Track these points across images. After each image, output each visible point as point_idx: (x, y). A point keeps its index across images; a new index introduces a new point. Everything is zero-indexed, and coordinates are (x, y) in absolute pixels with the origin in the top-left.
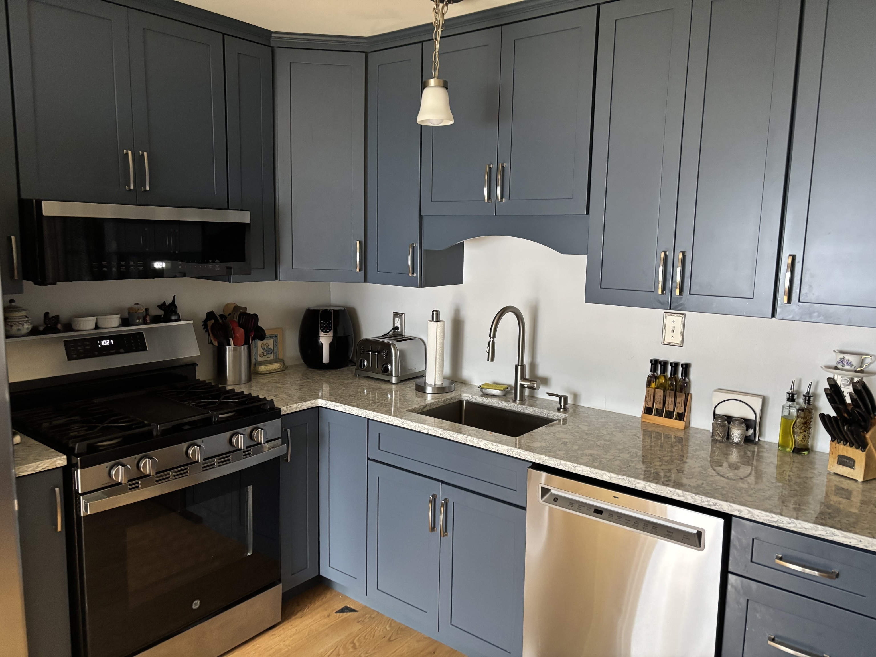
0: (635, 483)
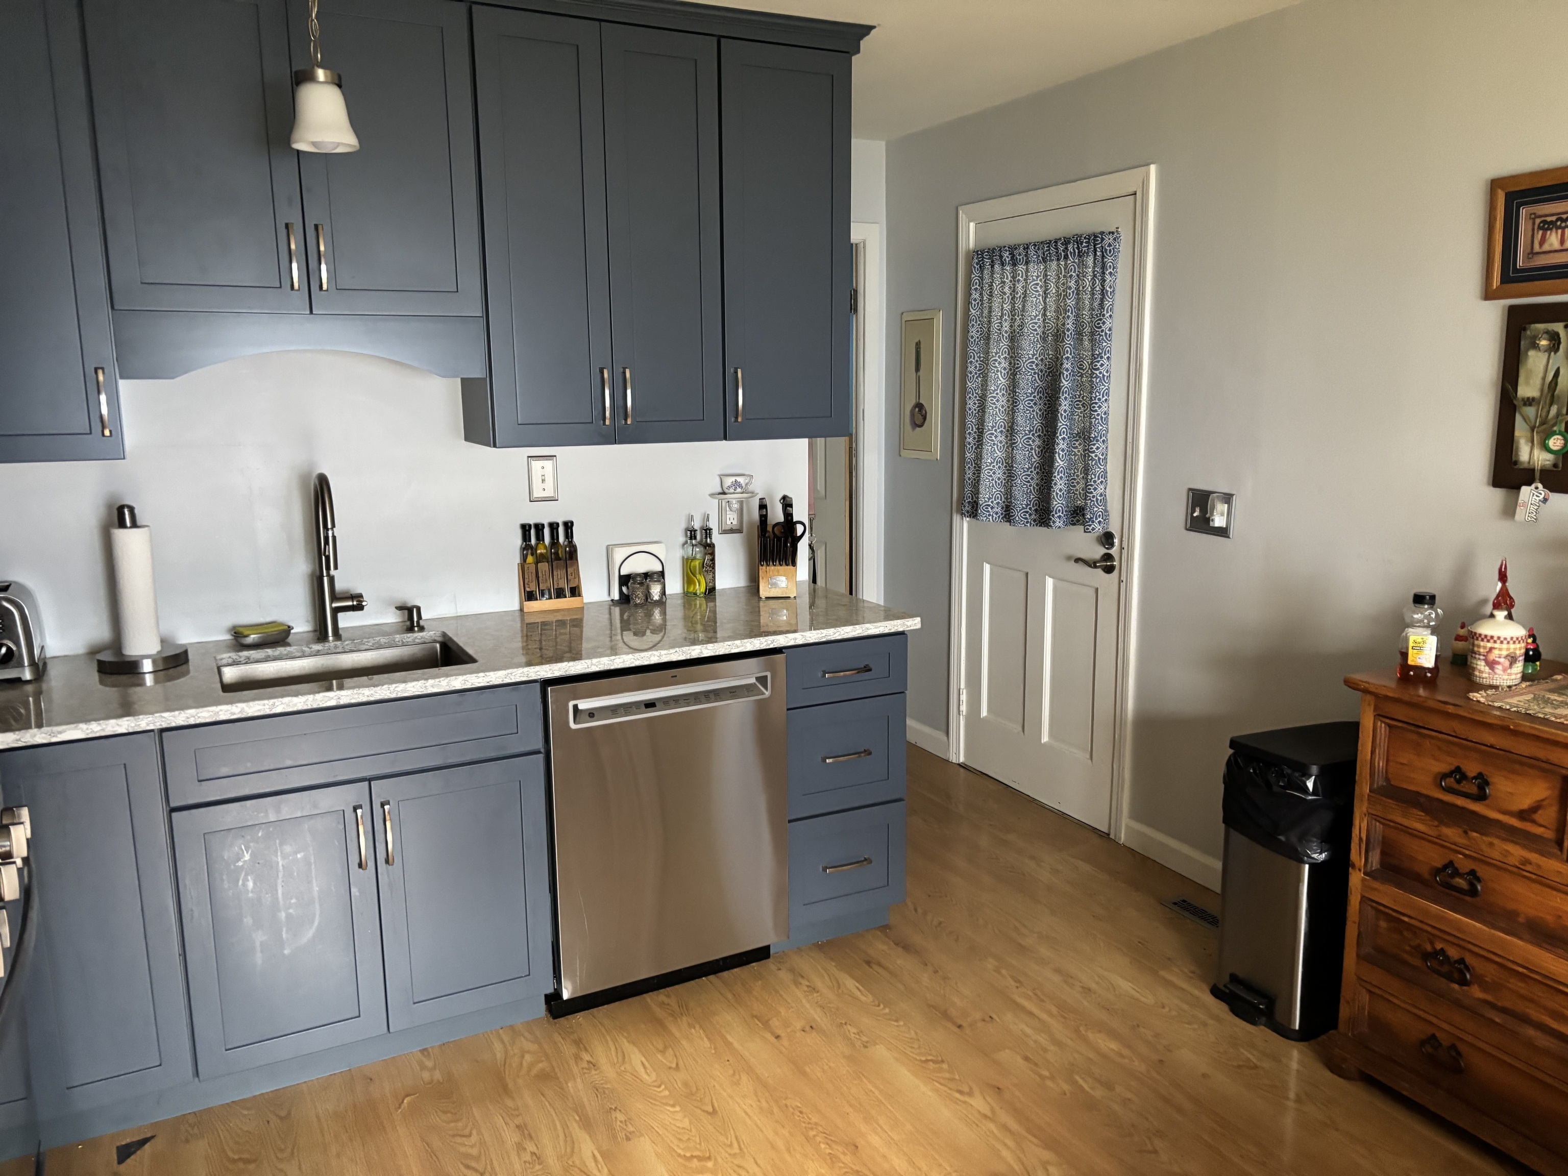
0: (689, 652)
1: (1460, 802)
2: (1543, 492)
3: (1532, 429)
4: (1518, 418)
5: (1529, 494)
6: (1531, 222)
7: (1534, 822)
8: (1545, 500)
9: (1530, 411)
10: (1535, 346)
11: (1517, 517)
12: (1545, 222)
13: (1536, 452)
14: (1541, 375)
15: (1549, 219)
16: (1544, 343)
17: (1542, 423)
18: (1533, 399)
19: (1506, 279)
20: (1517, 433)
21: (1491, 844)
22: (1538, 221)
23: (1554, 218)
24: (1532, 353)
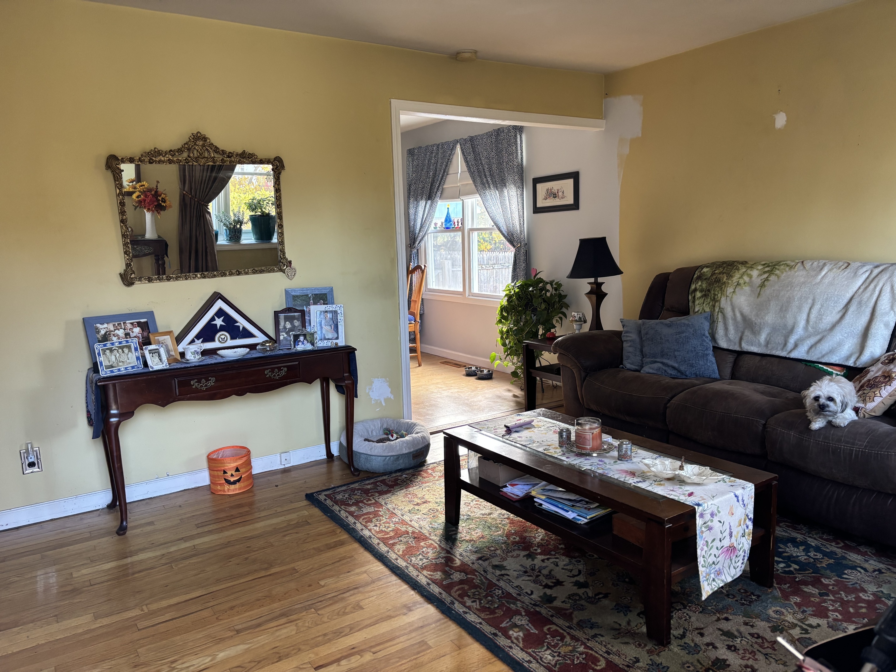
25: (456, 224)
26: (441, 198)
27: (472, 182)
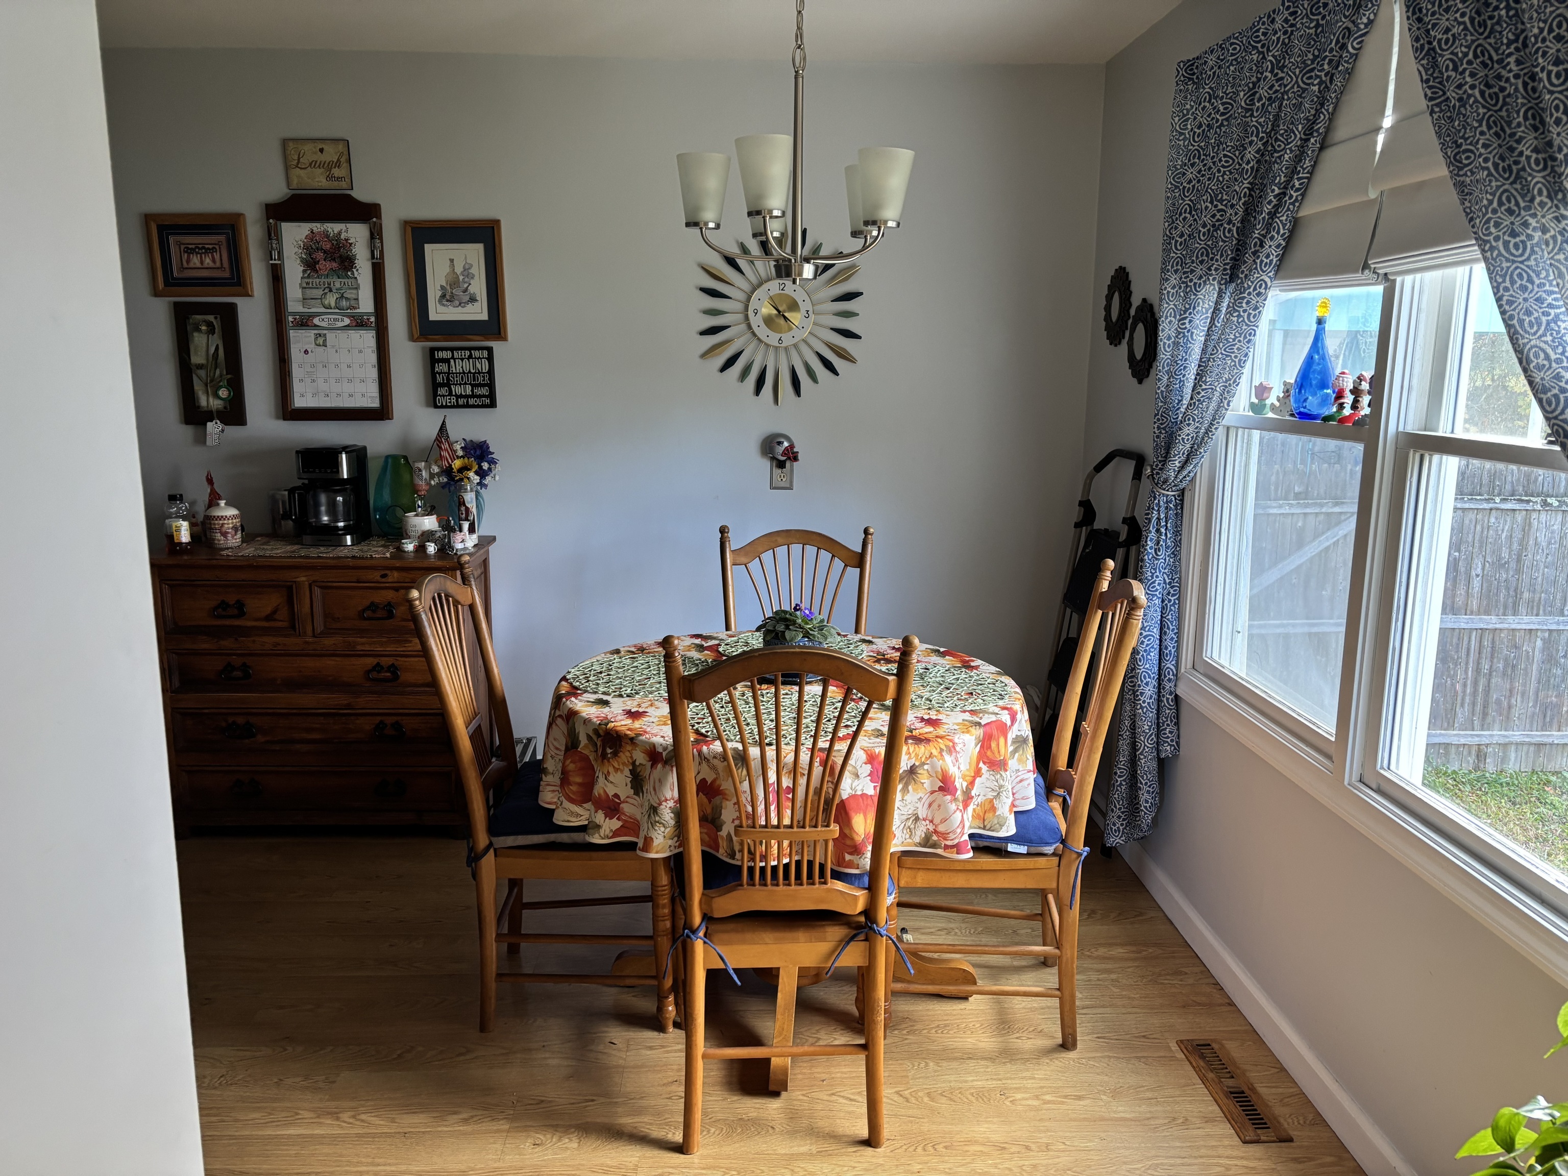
1: (228, 622)
2: (220, 426)
3: (206, 385)
4: (195, 378)
5: (213, 427)
6: (177, 247)
7: (275, 620)
8: (223, 431)
9: (202, 373)
10: (199, 330)
11: (209, 443)
12: (187, 248)
13: (211, 400)
14: (204, 349)
15: (190, 246)
16: (204, 328)
17: (212, 381)
18: (203, 365)
19: (167, 283)
20: (196, 387)
21: (254, 641)
22: (183, 247)
23: (193, 246)
24: (196, 334)
25: (1349, 399)
26: (1280, 269)
27: (1443, 171)
